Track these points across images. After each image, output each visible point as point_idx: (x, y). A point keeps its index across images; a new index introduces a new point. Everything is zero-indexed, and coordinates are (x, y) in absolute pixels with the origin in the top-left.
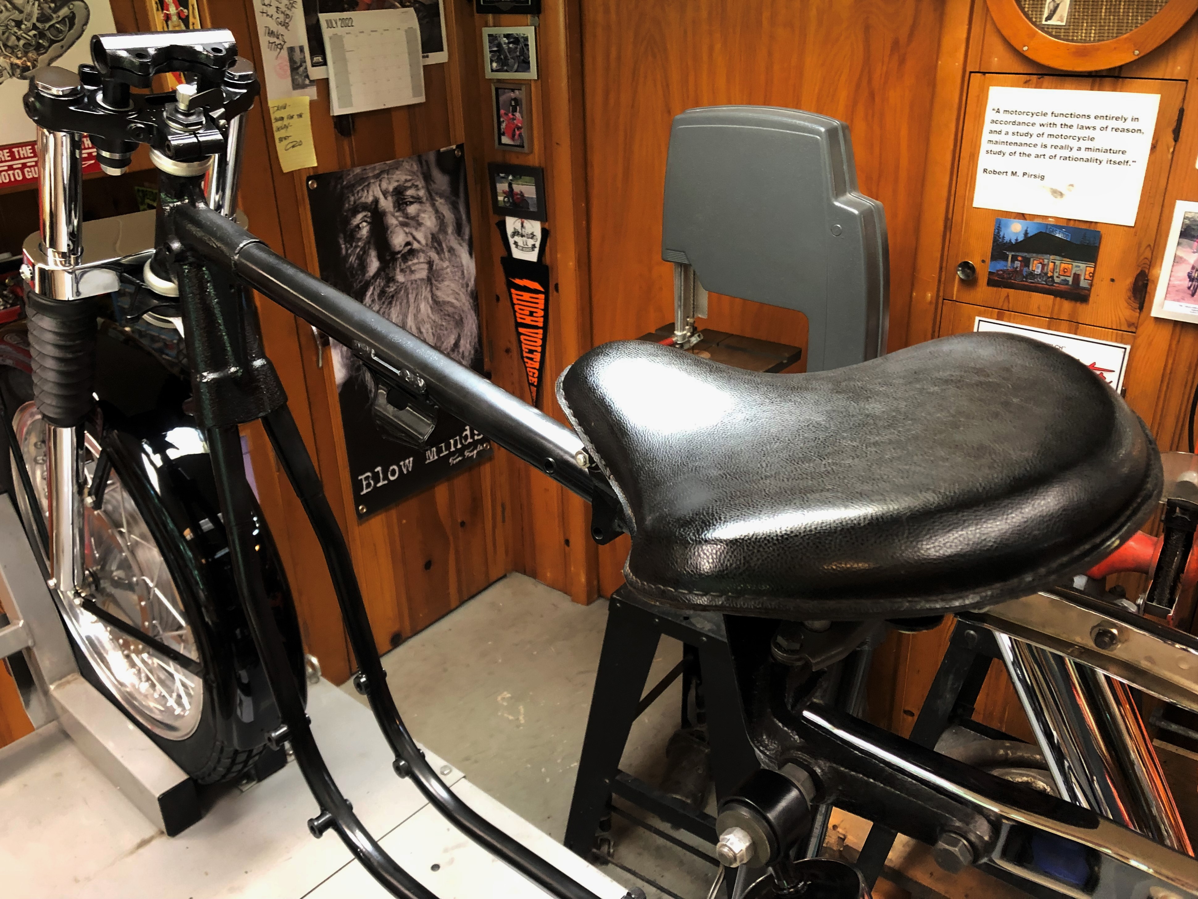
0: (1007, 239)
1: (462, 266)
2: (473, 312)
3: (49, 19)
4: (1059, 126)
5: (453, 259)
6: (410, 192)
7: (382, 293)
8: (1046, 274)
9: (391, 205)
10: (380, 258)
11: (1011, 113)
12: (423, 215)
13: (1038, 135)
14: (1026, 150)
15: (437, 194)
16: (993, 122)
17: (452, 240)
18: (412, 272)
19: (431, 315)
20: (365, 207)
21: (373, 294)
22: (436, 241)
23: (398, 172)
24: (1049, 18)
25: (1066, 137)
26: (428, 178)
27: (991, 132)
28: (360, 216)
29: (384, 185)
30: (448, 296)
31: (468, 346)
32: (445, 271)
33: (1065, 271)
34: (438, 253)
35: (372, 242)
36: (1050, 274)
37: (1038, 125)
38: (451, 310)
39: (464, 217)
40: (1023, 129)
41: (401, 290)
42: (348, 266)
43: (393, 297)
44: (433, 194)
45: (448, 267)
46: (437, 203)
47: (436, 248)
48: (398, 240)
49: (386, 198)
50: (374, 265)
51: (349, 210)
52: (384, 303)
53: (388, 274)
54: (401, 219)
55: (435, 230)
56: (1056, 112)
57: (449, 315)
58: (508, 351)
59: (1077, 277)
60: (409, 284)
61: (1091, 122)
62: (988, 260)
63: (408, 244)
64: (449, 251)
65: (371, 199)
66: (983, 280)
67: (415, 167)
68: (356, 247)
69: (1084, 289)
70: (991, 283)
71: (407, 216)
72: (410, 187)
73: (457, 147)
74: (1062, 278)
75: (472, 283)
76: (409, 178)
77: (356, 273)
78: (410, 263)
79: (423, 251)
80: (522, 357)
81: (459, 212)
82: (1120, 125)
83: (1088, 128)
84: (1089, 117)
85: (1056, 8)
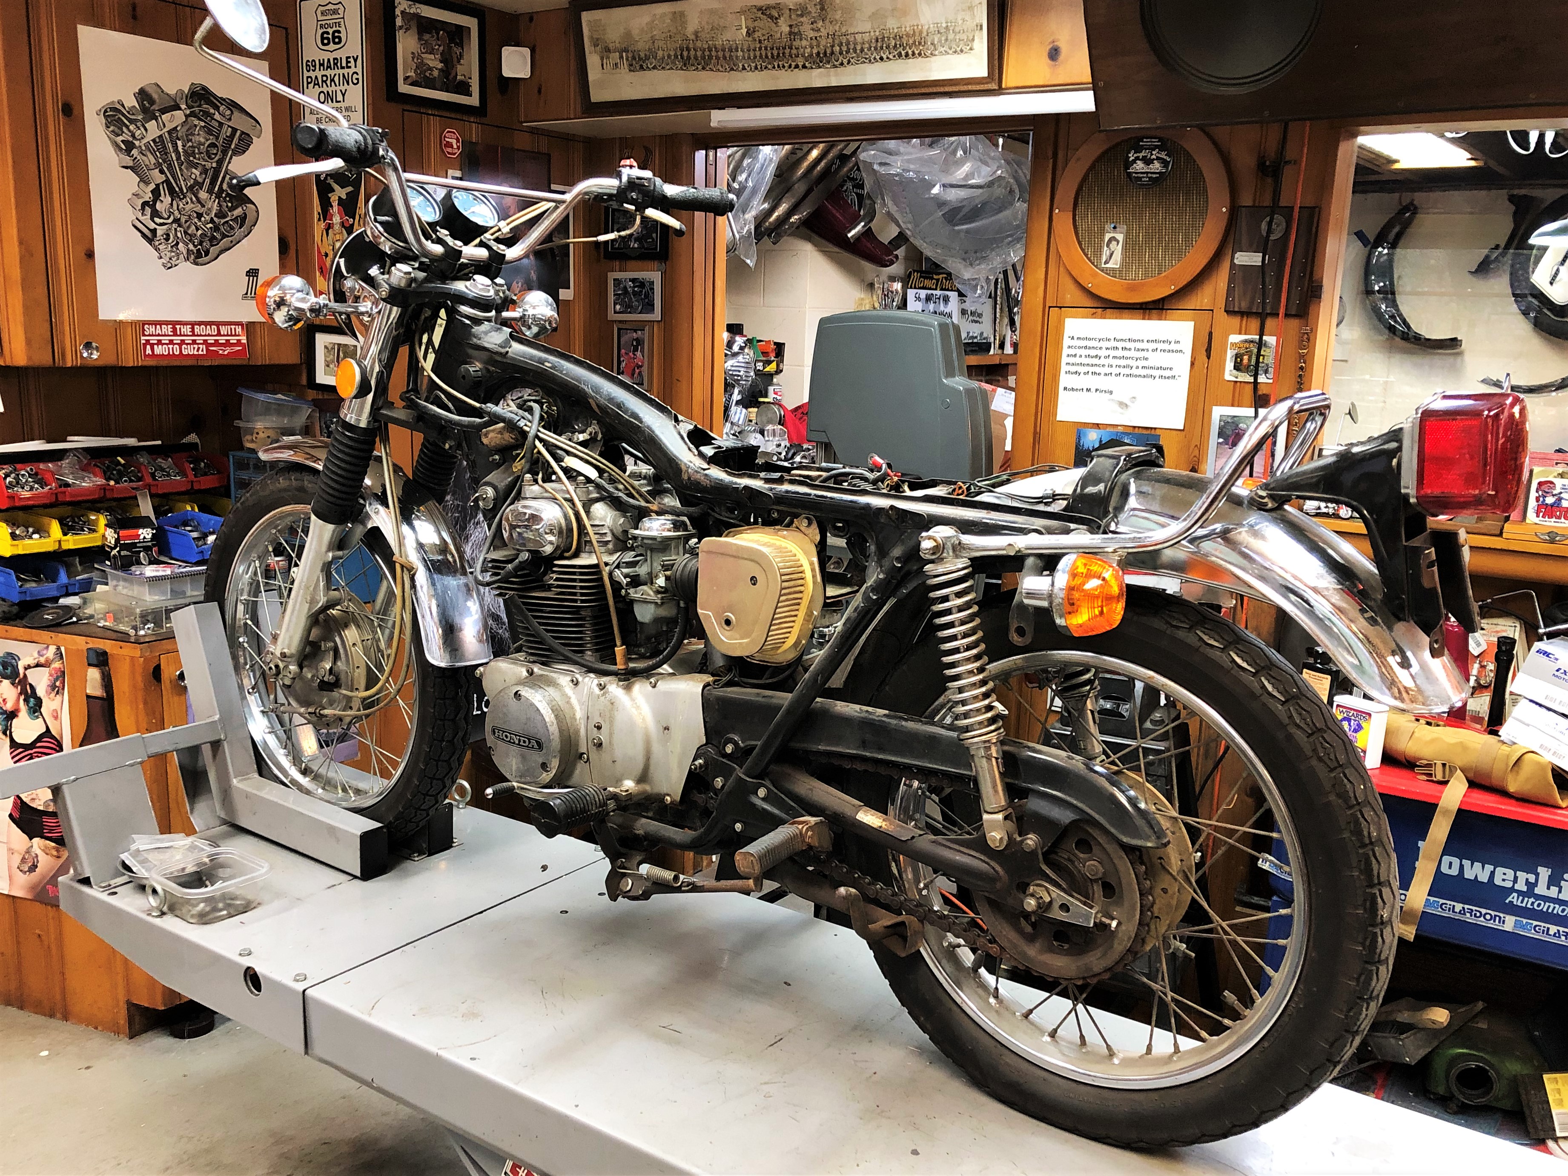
0: (1086, 447)
3: (225, 216)
4: (1120, 349)
11: (1083, 339)
13: (1105, 357)
14: (1097, 370)
16: (1069, 347)
24: (1106, 263)
25: (1127, 358)
27: (1068, 356)
37: (1104, 349)
40: (1093, 353)
56: (1118, 338)
61: (1145, 345)
82: (1166, 346)
83: (1142, 350)
84: (1142, 341)
85: (1111, 255)
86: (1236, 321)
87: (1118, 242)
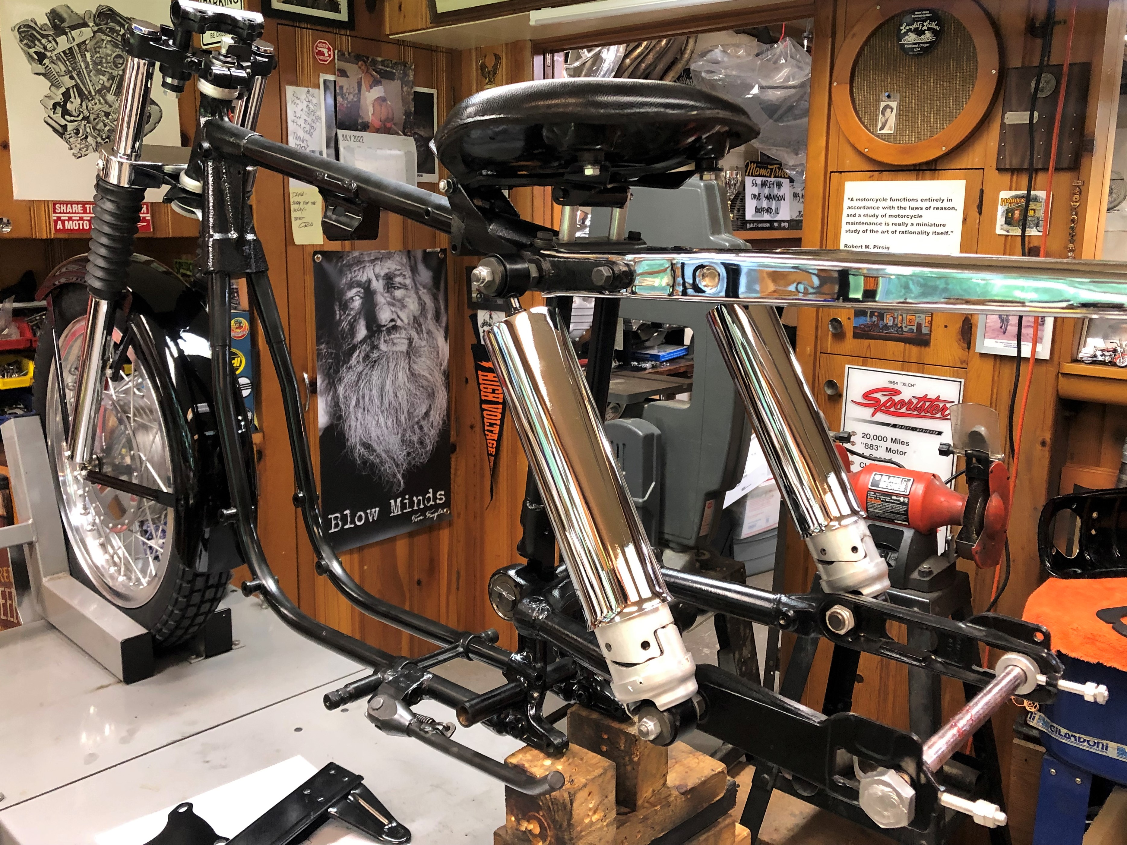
1: (438, 348)
2: (444, 388)
4: (896, 208)
5: (431, 340)
6: (398, 280)
7: (367, 357)
8: (897, 325)
9: (382, 287)
10: (368, 327)
11: (862, 200)
12: (407, 299)
13: (882, 216)
14: (874, 228)
15: (421, 284)
16: (849, 208)
17: (429, 324)
18: (394, 344)
19: (407, 384)
20: (359, 284)
21: (358, 356)
22: (417, 323)
23: (389, 262)
24: (882, 128)
25: (902, 216)
26: (414, 270)
28: (354, 291)
29: (377, 270)
30: (424, 370)
31: (437, 416)
32: (422, 349)
33: (910, 321)
34: (418, 333)
35: (362, 313)
36: (899, 325)
37: (881, 208)
38: (425, 383)
39: (442, 307)
40: (871, 212)
41: (382, 358)
42: (340, 329)
43: (375, 361)
44: (418, 285)
45: (425, 346)
46: (420, 293)
47: (416, 329)
48: (385, 315)
49: (378, 280)
50: (362, 332)
51: (346, 284)
52: (367, 365)
53: (373, 342)
54: (388, 299)
55: (417, 313)
56: (893, 198)
57: (423, 387)
58: (472, 427)
59: (919, 325)
60: (391, 353)
61: (918, 204)
62: (852, 317)
63: (392, 320)
64: (427, 333)
65: (364, 279)
66: (849, 334)
67: (405, 260)
68: (349, 315)
69: (926, 334)
70: (856, 336)
71: (394, 298)
72: (399, 276)
73: (441, 250)
74: (909, 327)
75: (445, 363)
76: (399, 268)
77: (346, 336)
78: (393, 336)
79: (405, 329)
80: (484, 430)
81: (438, 302)
82: (939, 204)
83: (917, 208)
84: (917, 200)
85: (886, 121)
86: (1006, 178)
87: (892, 109)
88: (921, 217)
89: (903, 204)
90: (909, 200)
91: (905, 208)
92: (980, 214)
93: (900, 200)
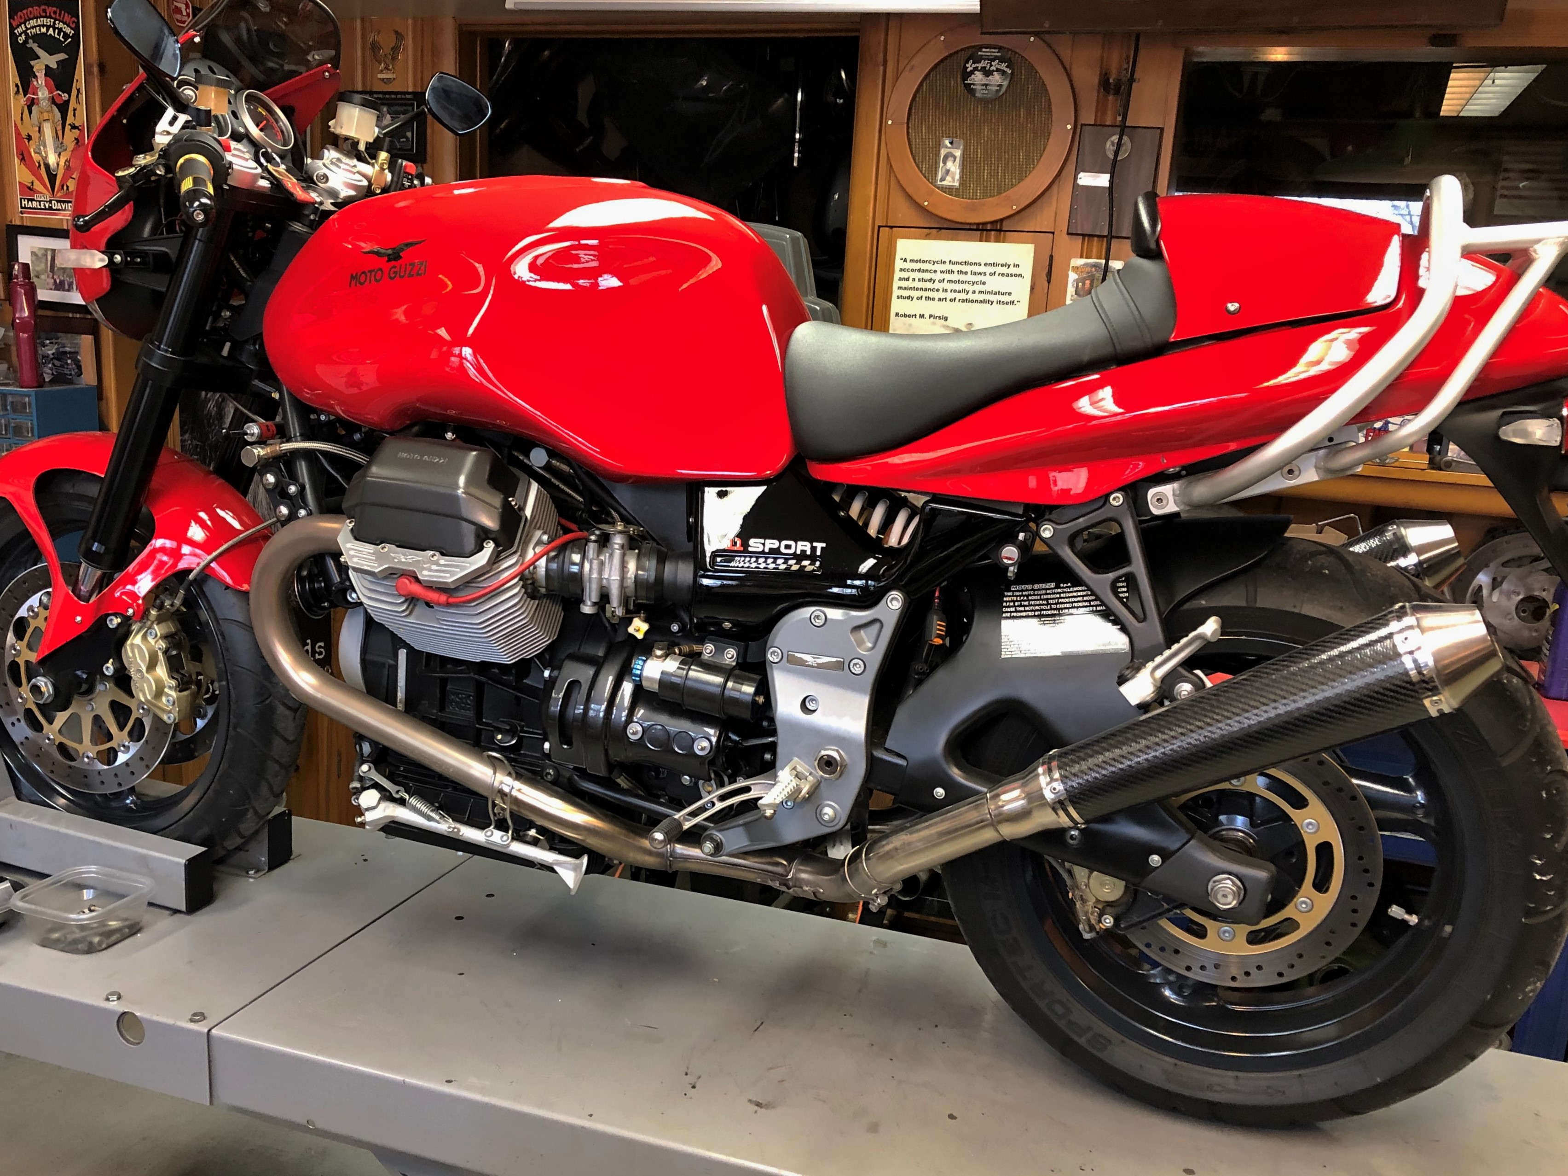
4: (956, 273)
11: (917, 261)
13: (940, 281)
14: (931, 294)
16: (901, 270)
24: (942, 180)
25: (963, 282)
27: (900, 279)
37: (938, 272)
40: (927, 276)
56: (953, 260)
61: (982, 269)
82: (1004, 270)
83: (980, 274)
84: (980, 264)
85: (948, 172)
86: (1077, 244)
87: (955, 158)
88: (984, 283)
89: (964, 268)
90: (971, 264)
91: (966, 273)
92: (1049, 281)
93: (961, 263)
